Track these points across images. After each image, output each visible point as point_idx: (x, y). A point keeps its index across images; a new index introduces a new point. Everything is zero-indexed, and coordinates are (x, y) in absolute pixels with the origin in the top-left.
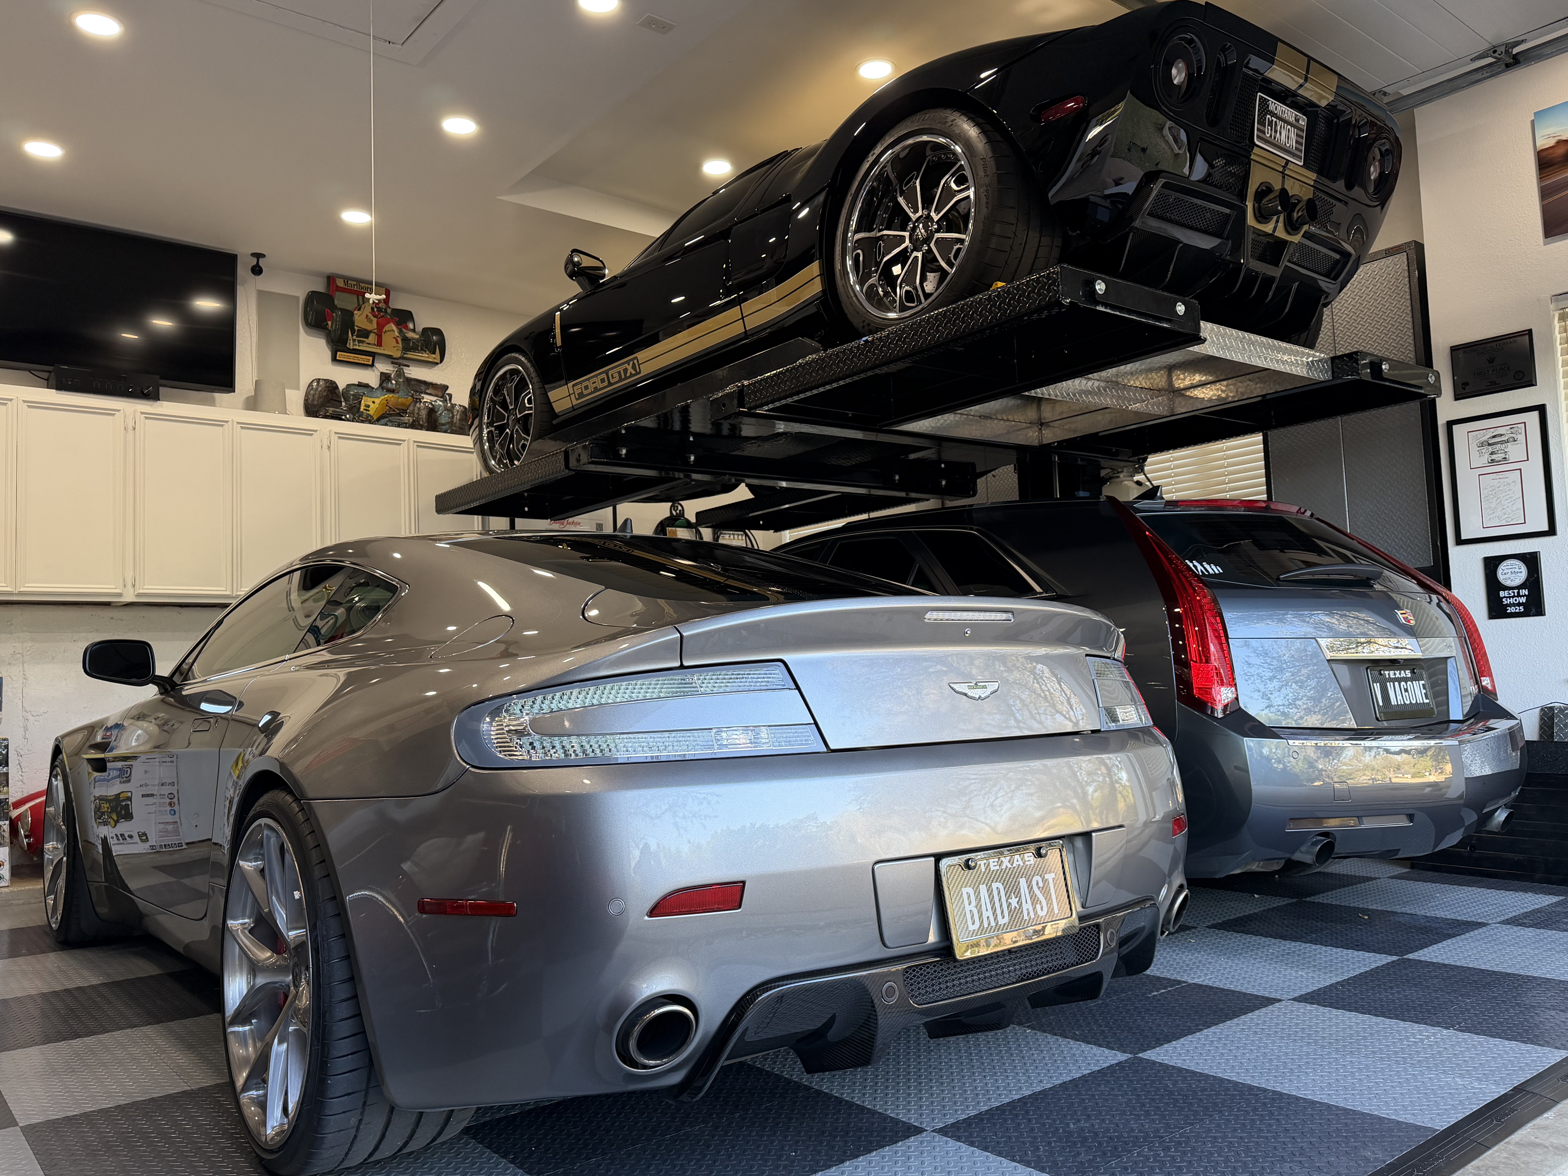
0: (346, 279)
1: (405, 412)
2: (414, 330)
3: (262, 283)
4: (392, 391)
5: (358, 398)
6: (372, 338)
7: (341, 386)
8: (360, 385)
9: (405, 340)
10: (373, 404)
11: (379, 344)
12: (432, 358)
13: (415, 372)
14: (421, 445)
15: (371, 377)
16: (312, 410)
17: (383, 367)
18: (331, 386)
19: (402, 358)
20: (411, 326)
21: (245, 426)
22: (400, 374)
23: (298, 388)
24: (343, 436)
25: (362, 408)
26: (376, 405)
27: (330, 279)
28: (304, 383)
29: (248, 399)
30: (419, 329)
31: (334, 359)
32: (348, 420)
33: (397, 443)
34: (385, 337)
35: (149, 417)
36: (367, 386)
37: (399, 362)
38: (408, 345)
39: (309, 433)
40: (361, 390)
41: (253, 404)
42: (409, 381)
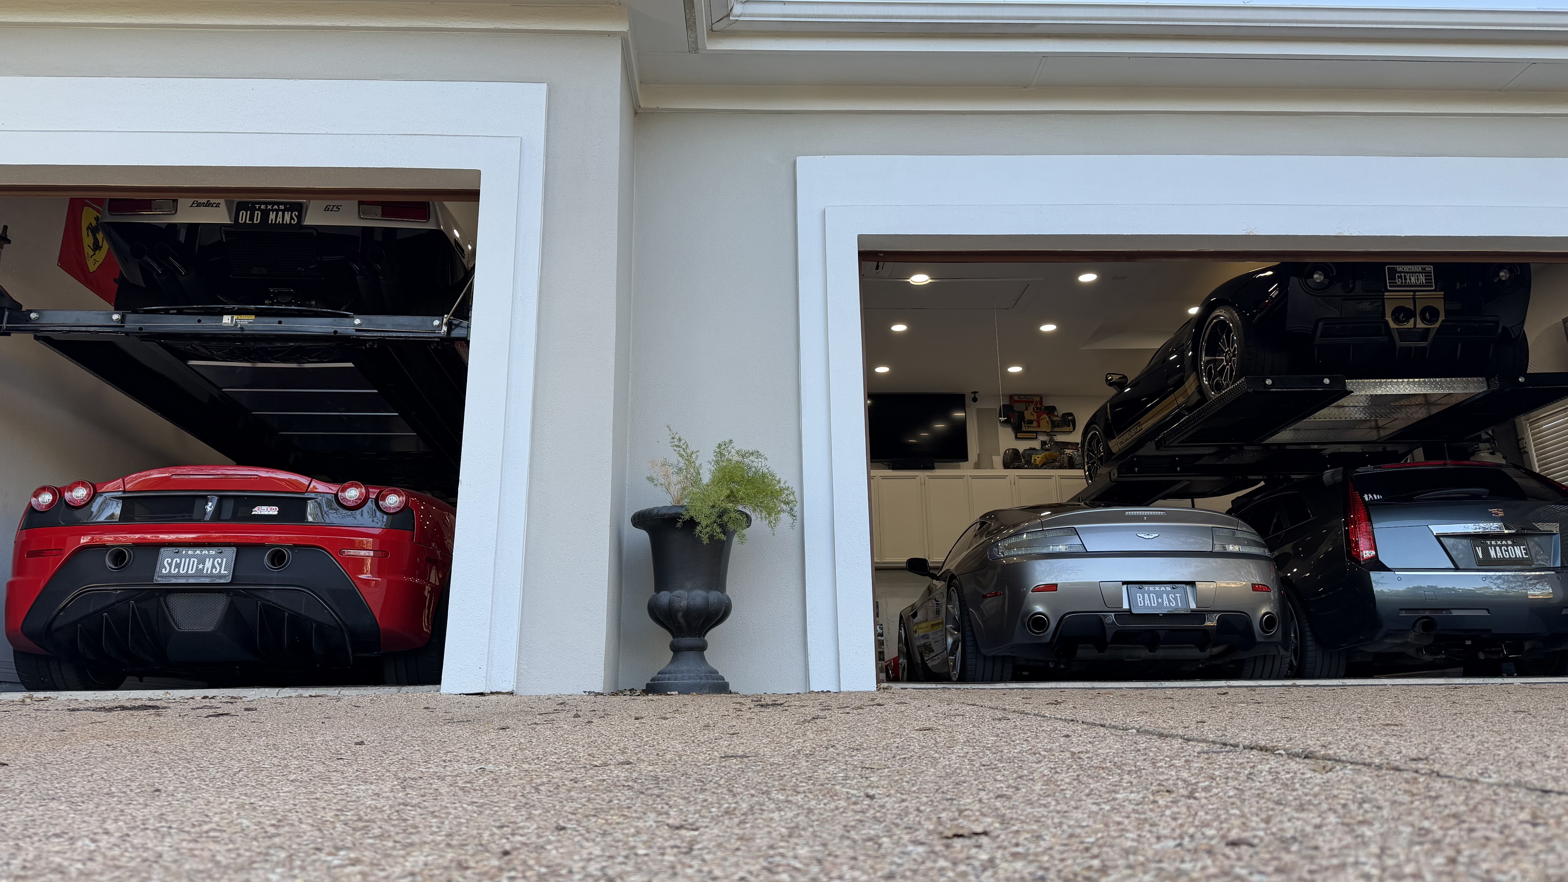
0: (1019, 396)
1: (1056, 460)
2: (1057, 416)
3: (979, 405)
4: (1047, 450)
5: (1030, 456)
6: (1035, 424)
7: (1021, 451)
8: (1031, 449)
9: (1053, 422)
10: (1038, 458)
11: (1039, 426)
12: (1067, 429)
13: (1060, 438)
14: (1063, 477)
15: (1036, 444)
16: (1006, 466)
17: (1043, 438)
18: (1016, 451)
19: (1051, 432)
20: (1056, 414)
21: (974, 477)
22: (1051, 440)
23: (999, 455)
24: (1021, 477)
25: (1033, 461)
26: (1040, 459)
27: (1011, 397)
28: (1002, 452)
29: (975, 463)
30: (1060, 415)
31: (1016, 438)
32: (1026, 468)
33: (1050, 477)
34: (1041, 422)
35: (931, 477)
36: (1034, 449)
37: (1050, 434)
38: (1054, 424)
39: (1004, 477)
40: (1032, 452)
41: (977, 466)
42: (1057, 443)
